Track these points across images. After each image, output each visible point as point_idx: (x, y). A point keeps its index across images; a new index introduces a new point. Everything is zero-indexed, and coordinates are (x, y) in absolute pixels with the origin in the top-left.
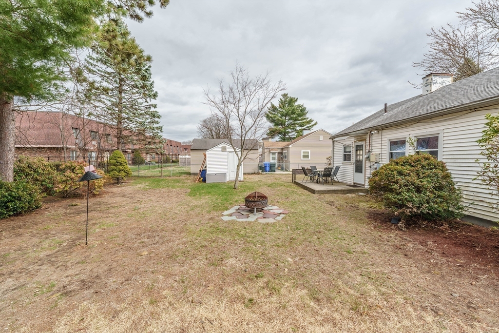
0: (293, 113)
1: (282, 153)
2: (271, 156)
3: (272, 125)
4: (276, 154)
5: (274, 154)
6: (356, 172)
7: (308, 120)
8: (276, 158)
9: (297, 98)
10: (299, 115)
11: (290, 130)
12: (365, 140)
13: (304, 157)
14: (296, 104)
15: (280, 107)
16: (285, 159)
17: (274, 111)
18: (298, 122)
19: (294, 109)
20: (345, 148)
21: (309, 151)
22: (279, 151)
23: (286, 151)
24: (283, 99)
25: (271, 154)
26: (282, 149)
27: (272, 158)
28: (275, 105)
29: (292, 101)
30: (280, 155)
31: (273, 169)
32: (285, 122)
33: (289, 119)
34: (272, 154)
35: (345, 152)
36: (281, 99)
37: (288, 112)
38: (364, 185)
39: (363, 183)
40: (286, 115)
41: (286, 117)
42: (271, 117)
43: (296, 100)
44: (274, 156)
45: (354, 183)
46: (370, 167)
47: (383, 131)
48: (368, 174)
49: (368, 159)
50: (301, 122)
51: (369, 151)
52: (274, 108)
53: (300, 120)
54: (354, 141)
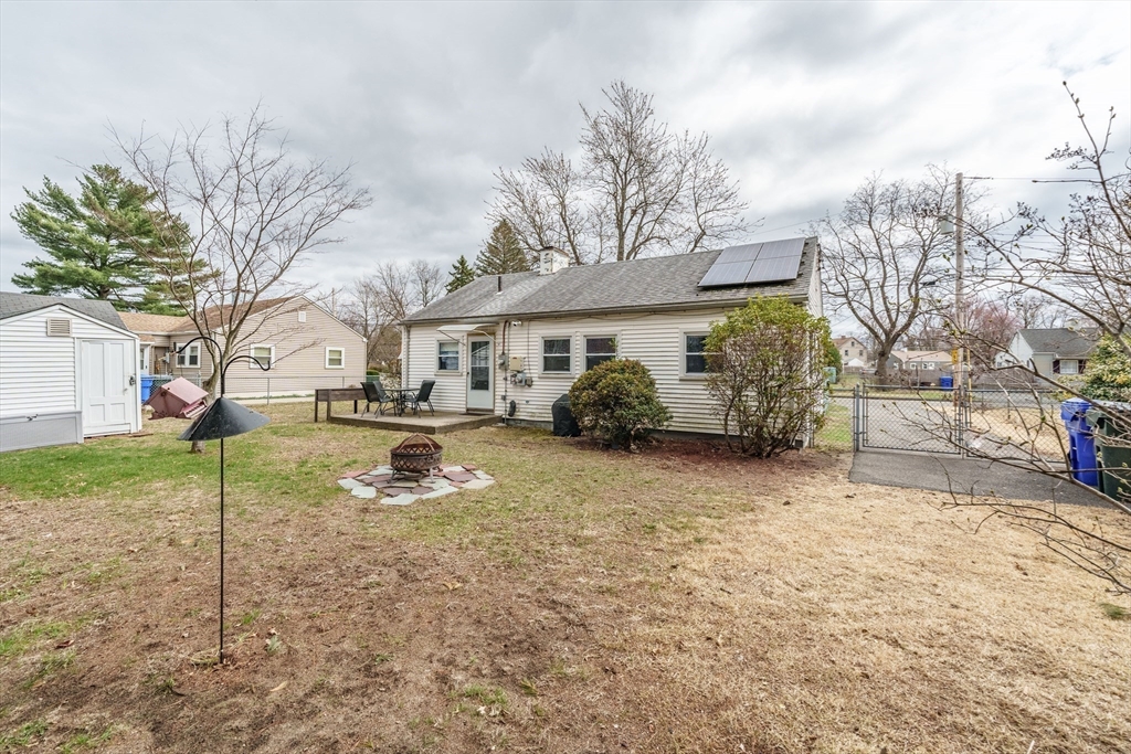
0: (142, 232)
1: (166, 349)
3: (46, 256)
6: (473, 388)
7: (190, 260)
11: (120, 280)
12: (494, 334)
14: (152, 207)
15: (88, 204)
16: (188, 366)
18: (158, 260)
19: (144, 221)
20: (441, 345)
21: (273, 347)
23: (197, 344)
24: (99, 182)
26: (169, 337)
28: (66, 193)
30: (160, 352)
32: (105, 252)
33: (124, 248)
35: (441, 353)
36: (90, 179)
37: (120, 225)
38: (492, 411)
39: (492, 408)
40: (110, 233)
41: (108, 238)
45: (468, 410)
46: (506, 379)
47: (532, 323)
48: (500, 392)
49: (504, 366)
50: (167, 260)
51: (503, 353)
52: (59, 200)
53: (164, 255)
54: (468, 335)
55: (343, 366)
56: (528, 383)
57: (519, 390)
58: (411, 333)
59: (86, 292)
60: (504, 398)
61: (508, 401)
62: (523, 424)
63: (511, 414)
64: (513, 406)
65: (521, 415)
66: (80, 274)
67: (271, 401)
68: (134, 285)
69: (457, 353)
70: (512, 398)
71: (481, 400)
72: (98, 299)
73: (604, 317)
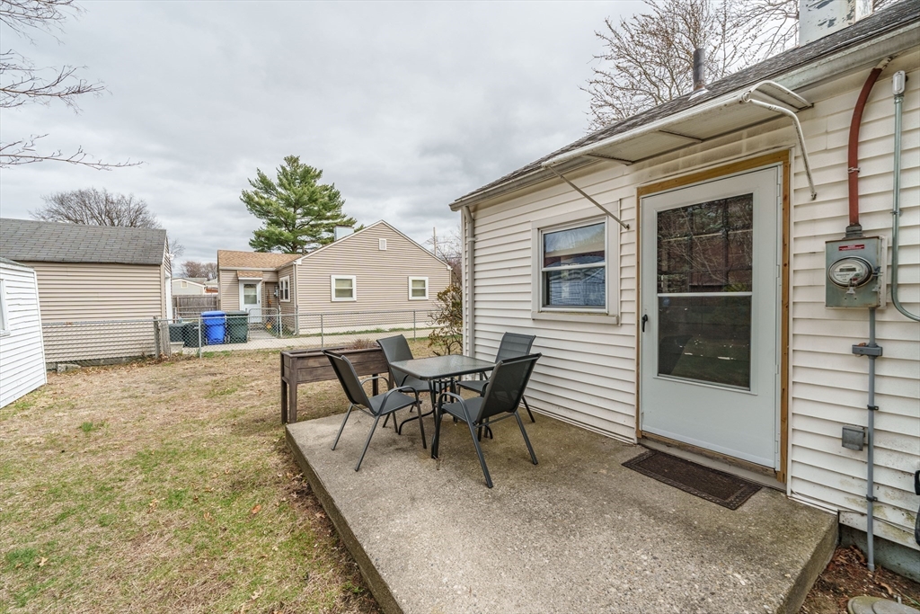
0: (313, 200)
1: (276, 284)
2: (242, 291)
3: (261, 224)
4: (259, 287)
5: (250, 285)
7: (345, 219)
8: (259, 298)
9: (321, 172)
10: (326, 207)
13: (340, 292)
14: (319, 183)
15: (282, 185)
16: (284, 300)
17: (267, 192)
18: (325, 222)
19: (313, 192)
21: (354, 278)
22: (267, 277)
23: (287, 278)
24: (288, 169)
25: (241, 287)
26: (277, 272)
27: (246, 297)
28: (269, 178)
29: (308, 175)
30: (271, 288)
31: (239, 332)
32: (294, 219)
33: (305, 214)
34: (246, 286)
36: (283, 168)
37: (301, 197)
40: (296, 205)
41: (295, 209)
42: (258, 203)
43: (319, 175)
44: (251, 292)
50: (331, 221)
52: (266, 185)
53: (328, 218)
59: (285, 248)
66: (276, 235)
68: (314, 242)
72: (291, 253)
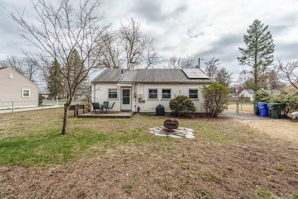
6: (123, 103)
20: (110, 90)
38: (131, 110)
45: (121, 110)
46: (136, 101)
47: (145, 85)
48: (134, 104)
49: (135, 97)
51: (135, 93)
54: (121, 87)
55: (29, 97)
56: (144, 102)
57: (140, 104)
58: (96, 86)
60: (135, 106)
61: (137, 107)
62: (141, 113)
63: (138, 111)
64: (139, 108)
65: (141, 111)
67: (15, 111)
69: (116, 93)
70: (138, 106)
71: (126, 107)
73: (167, 84)
